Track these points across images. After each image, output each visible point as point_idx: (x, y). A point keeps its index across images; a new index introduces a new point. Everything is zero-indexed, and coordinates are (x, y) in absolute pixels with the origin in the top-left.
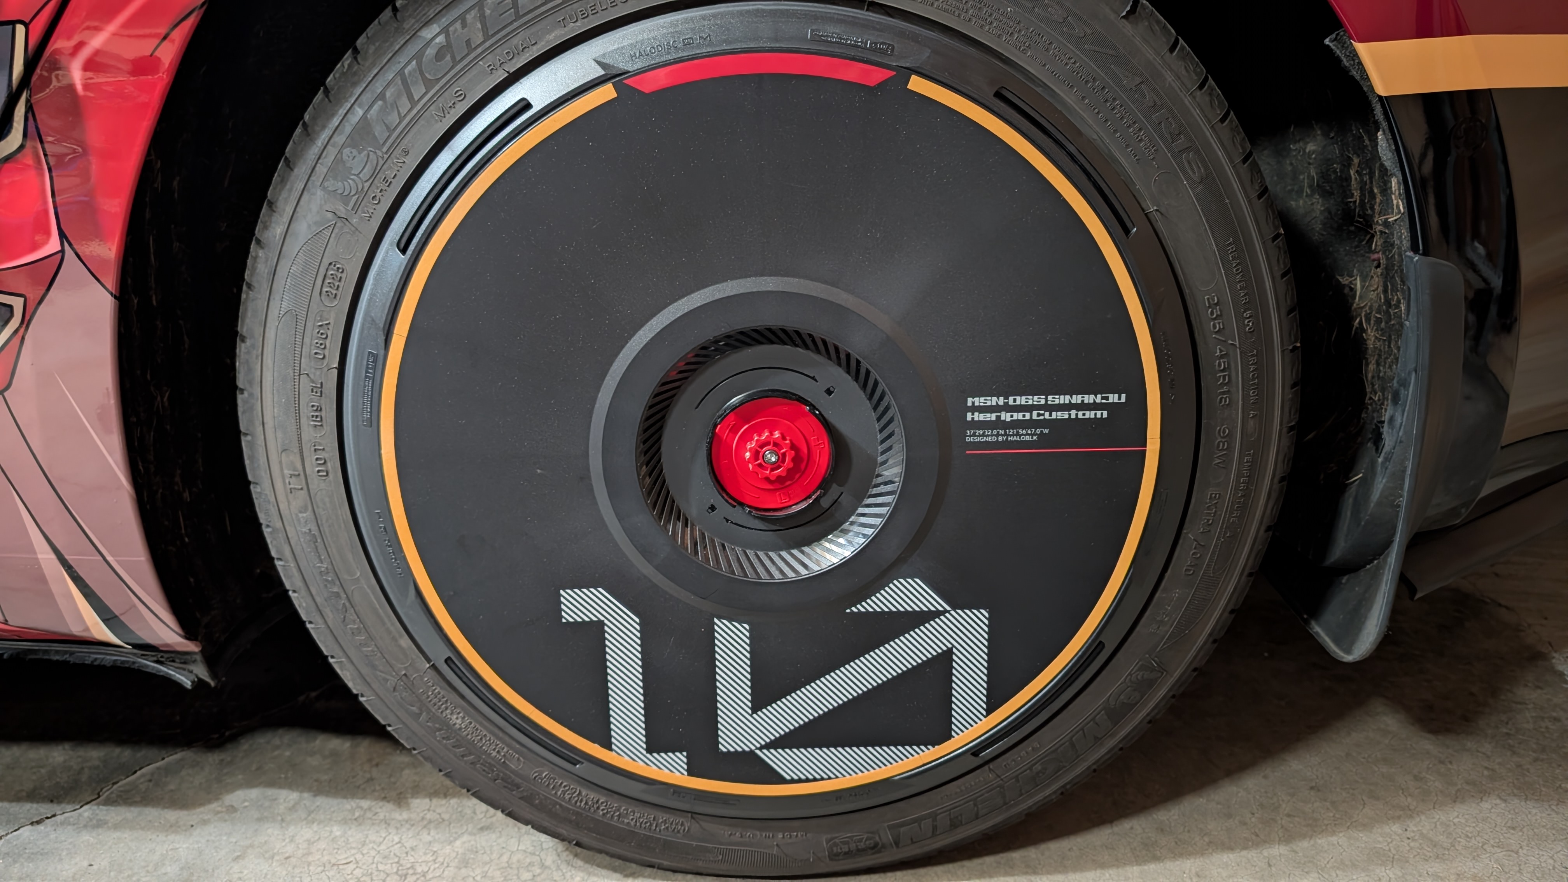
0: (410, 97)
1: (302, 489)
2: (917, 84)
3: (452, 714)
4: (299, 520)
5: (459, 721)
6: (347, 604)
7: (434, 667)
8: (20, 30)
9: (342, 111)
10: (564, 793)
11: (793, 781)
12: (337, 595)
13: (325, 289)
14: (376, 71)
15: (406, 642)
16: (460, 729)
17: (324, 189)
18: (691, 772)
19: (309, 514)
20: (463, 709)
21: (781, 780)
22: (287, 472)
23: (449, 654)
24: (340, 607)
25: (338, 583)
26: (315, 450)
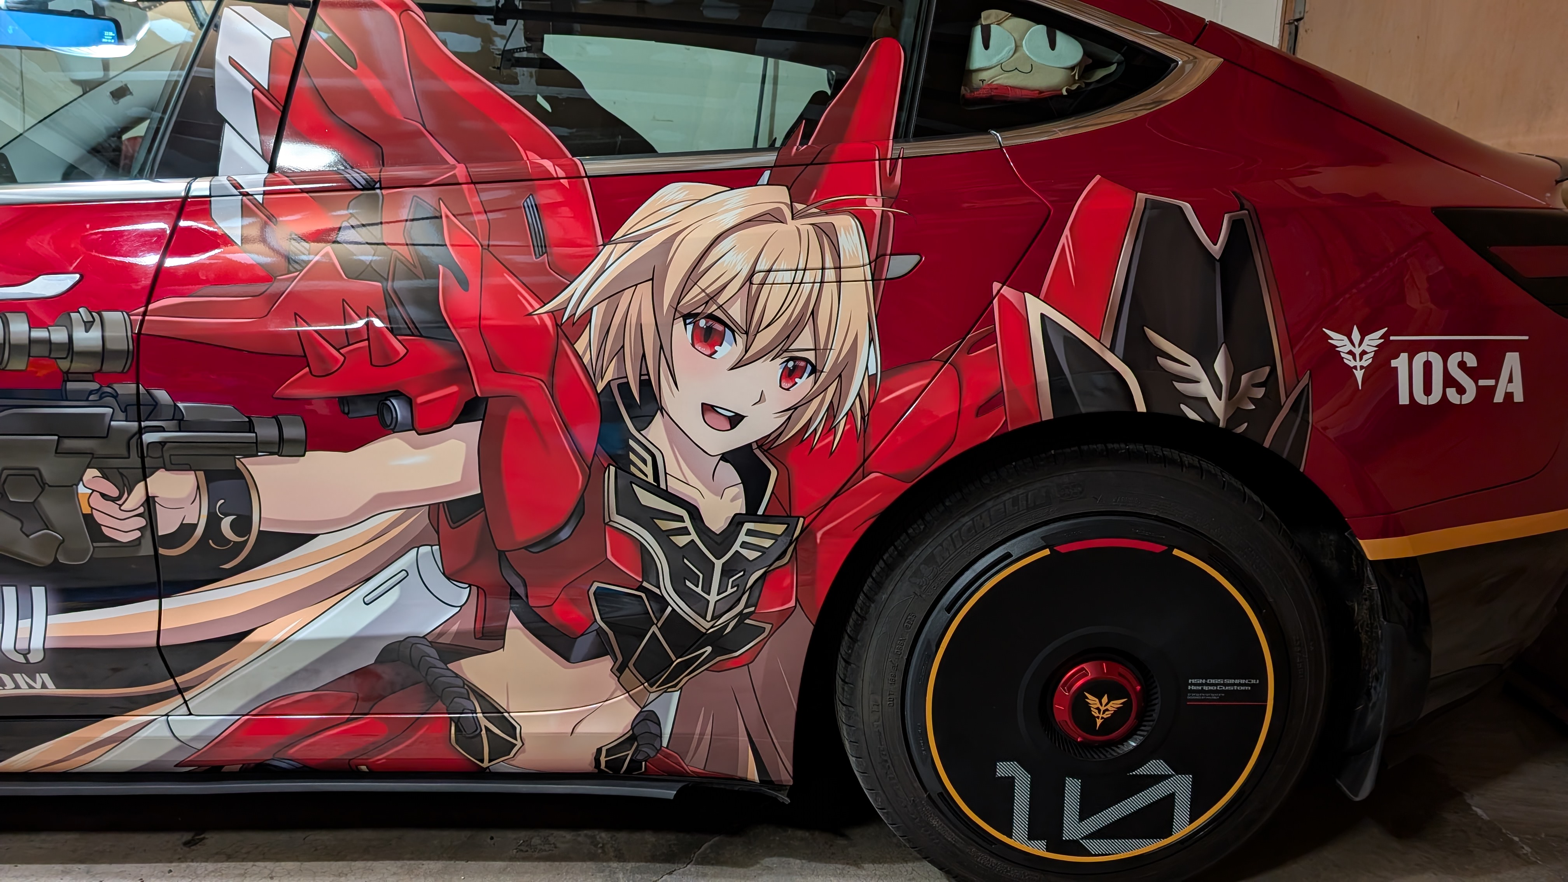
0: (955, 547)
1: (878, 711)
2: (1176, 552)
3: (933, 819)
4: (873, 725)
5: (936, 823)
6: (891, 766)
7: (929, 796)
8: (801, 520)
9: (921, 549)
10: (981, 860)
11: (1096, 855)
12: (886, 761)
13: (905, 625)
14: (938, 534)
15: (917, 784)
16: (936, 826)
17: (910, 581)
18: (1048, 850)
19: (880, 723)
20: (939, 817)
21: (1090, 855)
22: (871, 703)
23: (941, 790)
24: (887, 767)
25: (888, 755)
26: (889, 694)
